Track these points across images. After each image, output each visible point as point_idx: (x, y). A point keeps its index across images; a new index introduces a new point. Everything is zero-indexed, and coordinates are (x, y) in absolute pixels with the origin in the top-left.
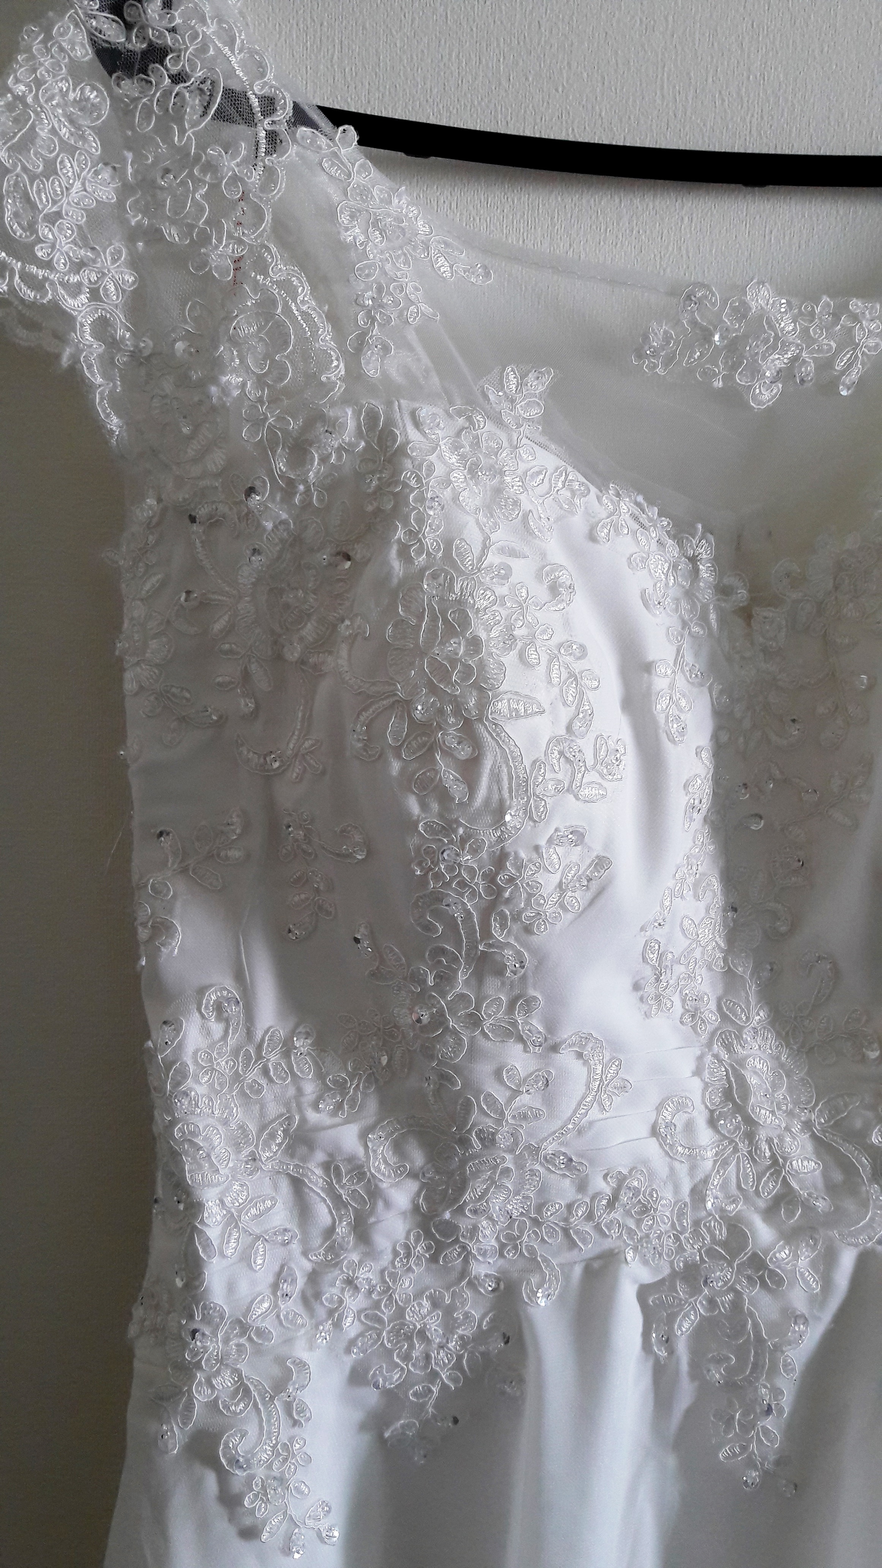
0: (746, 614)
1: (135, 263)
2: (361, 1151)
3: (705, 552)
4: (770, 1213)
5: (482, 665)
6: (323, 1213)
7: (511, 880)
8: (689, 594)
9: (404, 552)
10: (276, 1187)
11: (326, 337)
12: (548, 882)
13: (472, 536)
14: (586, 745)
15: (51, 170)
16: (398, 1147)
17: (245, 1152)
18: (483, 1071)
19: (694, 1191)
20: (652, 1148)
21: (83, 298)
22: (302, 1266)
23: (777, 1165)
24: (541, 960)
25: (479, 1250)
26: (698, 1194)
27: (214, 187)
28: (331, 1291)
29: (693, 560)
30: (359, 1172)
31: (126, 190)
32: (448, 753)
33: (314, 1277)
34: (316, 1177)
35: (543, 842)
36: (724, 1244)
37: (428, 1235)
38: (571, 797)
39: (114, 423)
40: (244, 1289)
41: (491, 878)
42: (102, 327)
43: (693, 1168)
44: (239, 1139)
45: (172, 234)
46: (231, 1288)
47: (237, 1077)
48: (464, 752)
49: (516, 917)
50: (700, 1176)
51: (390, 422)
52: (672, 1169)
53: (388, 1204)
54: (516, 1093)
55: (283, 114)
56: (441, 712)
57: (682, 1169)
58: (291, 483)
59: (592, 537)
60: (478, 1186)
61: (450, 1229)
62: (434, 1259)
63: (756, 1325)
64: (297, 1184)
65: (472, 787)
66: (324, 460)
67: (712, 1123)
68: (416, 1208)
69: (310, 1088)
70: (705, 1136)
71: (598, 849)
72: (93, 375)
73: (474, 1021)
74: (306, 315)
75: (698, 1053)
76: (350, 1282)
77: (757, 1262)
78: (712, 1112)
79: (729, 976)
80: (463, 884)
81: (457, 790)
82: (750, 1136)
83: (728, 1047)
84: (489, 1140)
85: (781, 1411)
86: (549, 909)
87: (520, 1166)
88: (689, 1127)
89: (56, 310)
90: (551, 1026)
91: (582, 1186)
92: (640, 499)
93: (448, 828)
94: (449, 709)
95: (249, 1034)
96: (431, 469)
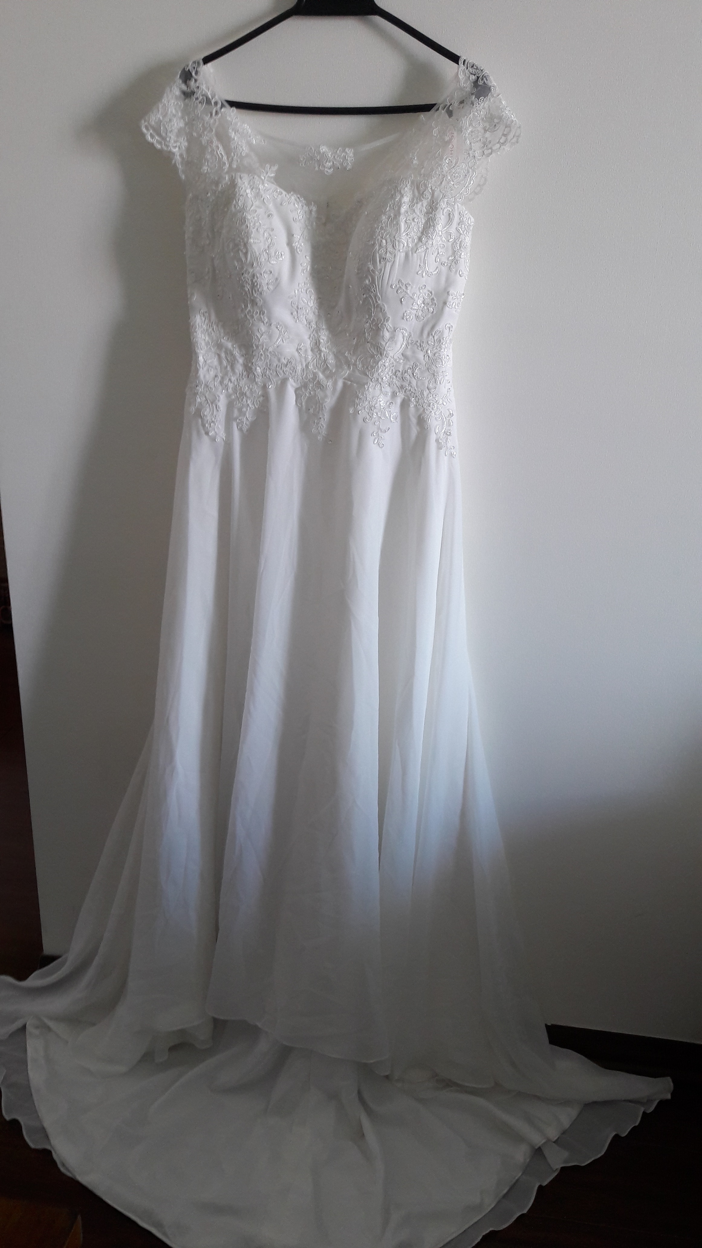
0: (325, 224)
1: (188, 140)
2: (232, 349)
3: (314, 209)
4: (323, 372)
5: (248, 231)
6: (225, 363)
7: (256, 281)
8: (309, 219)
9: (235, 206)
10: (215, 356)
11: (225, 158)
12: (264, 283)
13: (250, 203)
14: (272, 252)
15: (170, 120)
16: (240, 350)
17: (209, 347)
18: (255, 328)
19: (306, 365)
20: (296, 354)
21: (177, 149)
22: (220, 375)
23: (325, 361)
24: (265, 302)
25: (257, 375)
26: (307, 366)
27: (203, 124)
28: (226, 382)
29: (311, 211)
30: (232, 354)
31: (186, 124)
32: (242, 251)
33: (223, 378)
34: (223, 355)
35: (262, 273)
36: (312, 379)
37: (247, 371)
38: (269, 263)
39: (183, 177)
40: (207, 376)
41: (252, 280)
42: (181, 155)
43: (305, 360)
44: (207, 344)
45: (195, 134)
46: (204, 376)
47: (207, 330)
48: (244, 251)
49: (258, 291)
50: (307, 362)
51: (235, 178)
52: (301, 359)
53: (238, 362)
54: (262, 335)
55: (219, 105)
56: (240, 241)
57: (303, 360)
58: (216, 191)
59: (281, 204)
60: (255, 358)
61: (251, 369)
62: (248, 377)
63: (318, 397)
64: (219, 356)
65: (246, 259)
66: (222, 186)
67: (312, 350)
68: (244, 364)
69: (222, 335)
70: (310, 353)
71: (276, 275)
72: (179, 166)
73: (252, 317)
74: (221, 154)
75: (310, 333)
76: (230, 380)
77: (319, 382)
78: (312, 348)
79: (319, 316)
80: (247, 282)
81: (243, 259)
82: (320, 354)
83: (317, 333)
84: (257, 347)
85: (324, 419)
86: (265, 288)
87: (264, 353)
88: (306, 351)
89: (170, 152)
90: (269, 319)
91: (279, 360)
92: (299, 196)
93: (242, 268)
94: (241, 241)
95: (210, 320)
96: (242, 188)
